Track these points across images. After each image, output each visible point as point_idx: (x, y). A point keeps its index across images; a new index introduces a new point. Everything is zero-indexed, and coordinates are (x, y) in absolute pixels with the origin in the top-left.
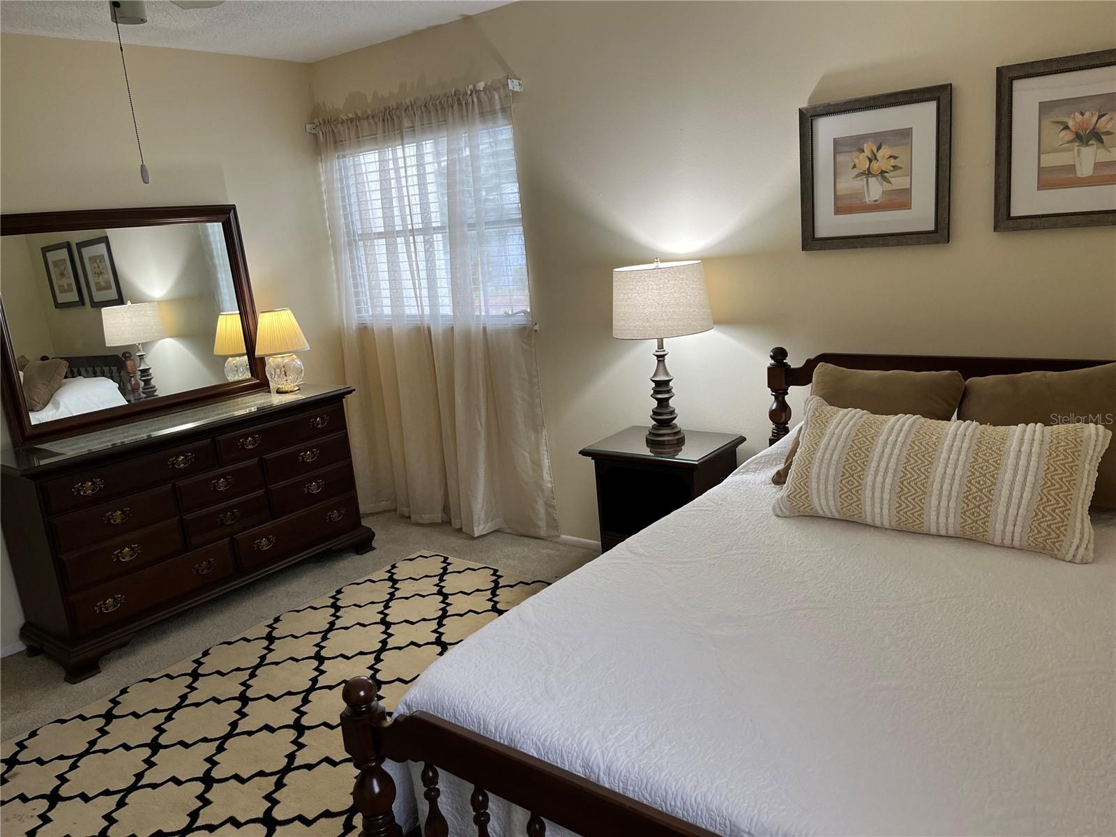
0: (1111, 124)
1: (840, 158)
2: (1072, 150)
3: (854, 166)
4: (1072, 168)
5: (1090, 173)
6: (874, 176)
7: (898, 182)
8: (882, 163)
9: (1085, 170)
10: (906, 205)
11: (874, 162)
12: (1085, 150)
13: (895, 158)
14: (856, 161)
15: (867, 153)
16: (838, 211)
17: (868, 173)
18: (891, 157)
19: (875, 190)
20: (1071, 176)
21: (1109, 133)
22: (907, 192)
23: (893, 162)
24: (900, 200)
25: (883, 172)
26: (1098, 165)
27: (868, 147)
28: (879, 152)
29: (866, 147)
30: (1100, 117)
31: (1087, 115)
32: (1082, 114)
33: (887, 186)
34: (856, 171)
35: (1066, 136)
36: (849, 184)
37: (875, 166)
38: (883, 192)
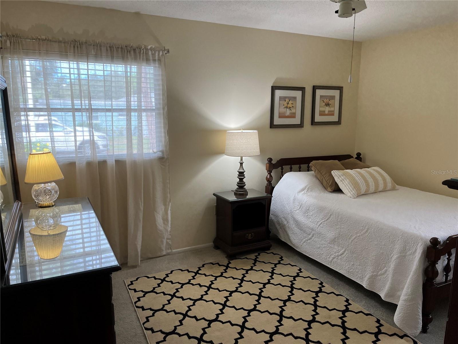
0: (331, 102)
1: (281, 102)
2: (324, 107)
3: (284, 105)
4: (324, 111)
5: (327, 113)
6: (288, 108)
7: (293, 111)
8: (290, 105)
9: (327, 112)
10: (294, 117)
11: (288, 104)
12: (327, 107)
13: (293, 104)
14: (284, 104)
15: (287, 102)
16: (280, 117)
17: (287, 107)
18: (292, 104)
19: (288, 112)
20: (324, 113)
21: (330, 104)
22: (295, 113)
23: (292, 105)
24: (293, 116)
25: (290, 107)
26: (329, 111)
27: (287, 100)
28: (290, 102)
29: (286, 100)
30: (329, 100)
31: (327, 100)
32: (327, 99)
33: (291, 112)
34: (284, 107)
35: (324, 104)
36: (283, 110)
37: (289, 106)
38: (290, 113)
